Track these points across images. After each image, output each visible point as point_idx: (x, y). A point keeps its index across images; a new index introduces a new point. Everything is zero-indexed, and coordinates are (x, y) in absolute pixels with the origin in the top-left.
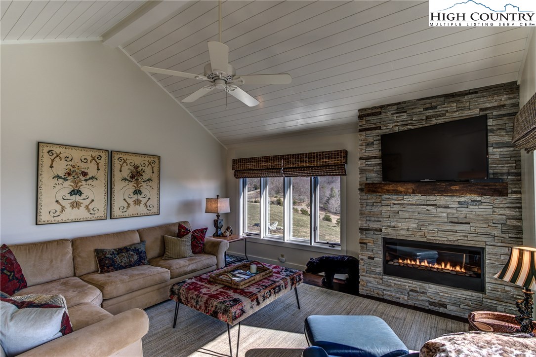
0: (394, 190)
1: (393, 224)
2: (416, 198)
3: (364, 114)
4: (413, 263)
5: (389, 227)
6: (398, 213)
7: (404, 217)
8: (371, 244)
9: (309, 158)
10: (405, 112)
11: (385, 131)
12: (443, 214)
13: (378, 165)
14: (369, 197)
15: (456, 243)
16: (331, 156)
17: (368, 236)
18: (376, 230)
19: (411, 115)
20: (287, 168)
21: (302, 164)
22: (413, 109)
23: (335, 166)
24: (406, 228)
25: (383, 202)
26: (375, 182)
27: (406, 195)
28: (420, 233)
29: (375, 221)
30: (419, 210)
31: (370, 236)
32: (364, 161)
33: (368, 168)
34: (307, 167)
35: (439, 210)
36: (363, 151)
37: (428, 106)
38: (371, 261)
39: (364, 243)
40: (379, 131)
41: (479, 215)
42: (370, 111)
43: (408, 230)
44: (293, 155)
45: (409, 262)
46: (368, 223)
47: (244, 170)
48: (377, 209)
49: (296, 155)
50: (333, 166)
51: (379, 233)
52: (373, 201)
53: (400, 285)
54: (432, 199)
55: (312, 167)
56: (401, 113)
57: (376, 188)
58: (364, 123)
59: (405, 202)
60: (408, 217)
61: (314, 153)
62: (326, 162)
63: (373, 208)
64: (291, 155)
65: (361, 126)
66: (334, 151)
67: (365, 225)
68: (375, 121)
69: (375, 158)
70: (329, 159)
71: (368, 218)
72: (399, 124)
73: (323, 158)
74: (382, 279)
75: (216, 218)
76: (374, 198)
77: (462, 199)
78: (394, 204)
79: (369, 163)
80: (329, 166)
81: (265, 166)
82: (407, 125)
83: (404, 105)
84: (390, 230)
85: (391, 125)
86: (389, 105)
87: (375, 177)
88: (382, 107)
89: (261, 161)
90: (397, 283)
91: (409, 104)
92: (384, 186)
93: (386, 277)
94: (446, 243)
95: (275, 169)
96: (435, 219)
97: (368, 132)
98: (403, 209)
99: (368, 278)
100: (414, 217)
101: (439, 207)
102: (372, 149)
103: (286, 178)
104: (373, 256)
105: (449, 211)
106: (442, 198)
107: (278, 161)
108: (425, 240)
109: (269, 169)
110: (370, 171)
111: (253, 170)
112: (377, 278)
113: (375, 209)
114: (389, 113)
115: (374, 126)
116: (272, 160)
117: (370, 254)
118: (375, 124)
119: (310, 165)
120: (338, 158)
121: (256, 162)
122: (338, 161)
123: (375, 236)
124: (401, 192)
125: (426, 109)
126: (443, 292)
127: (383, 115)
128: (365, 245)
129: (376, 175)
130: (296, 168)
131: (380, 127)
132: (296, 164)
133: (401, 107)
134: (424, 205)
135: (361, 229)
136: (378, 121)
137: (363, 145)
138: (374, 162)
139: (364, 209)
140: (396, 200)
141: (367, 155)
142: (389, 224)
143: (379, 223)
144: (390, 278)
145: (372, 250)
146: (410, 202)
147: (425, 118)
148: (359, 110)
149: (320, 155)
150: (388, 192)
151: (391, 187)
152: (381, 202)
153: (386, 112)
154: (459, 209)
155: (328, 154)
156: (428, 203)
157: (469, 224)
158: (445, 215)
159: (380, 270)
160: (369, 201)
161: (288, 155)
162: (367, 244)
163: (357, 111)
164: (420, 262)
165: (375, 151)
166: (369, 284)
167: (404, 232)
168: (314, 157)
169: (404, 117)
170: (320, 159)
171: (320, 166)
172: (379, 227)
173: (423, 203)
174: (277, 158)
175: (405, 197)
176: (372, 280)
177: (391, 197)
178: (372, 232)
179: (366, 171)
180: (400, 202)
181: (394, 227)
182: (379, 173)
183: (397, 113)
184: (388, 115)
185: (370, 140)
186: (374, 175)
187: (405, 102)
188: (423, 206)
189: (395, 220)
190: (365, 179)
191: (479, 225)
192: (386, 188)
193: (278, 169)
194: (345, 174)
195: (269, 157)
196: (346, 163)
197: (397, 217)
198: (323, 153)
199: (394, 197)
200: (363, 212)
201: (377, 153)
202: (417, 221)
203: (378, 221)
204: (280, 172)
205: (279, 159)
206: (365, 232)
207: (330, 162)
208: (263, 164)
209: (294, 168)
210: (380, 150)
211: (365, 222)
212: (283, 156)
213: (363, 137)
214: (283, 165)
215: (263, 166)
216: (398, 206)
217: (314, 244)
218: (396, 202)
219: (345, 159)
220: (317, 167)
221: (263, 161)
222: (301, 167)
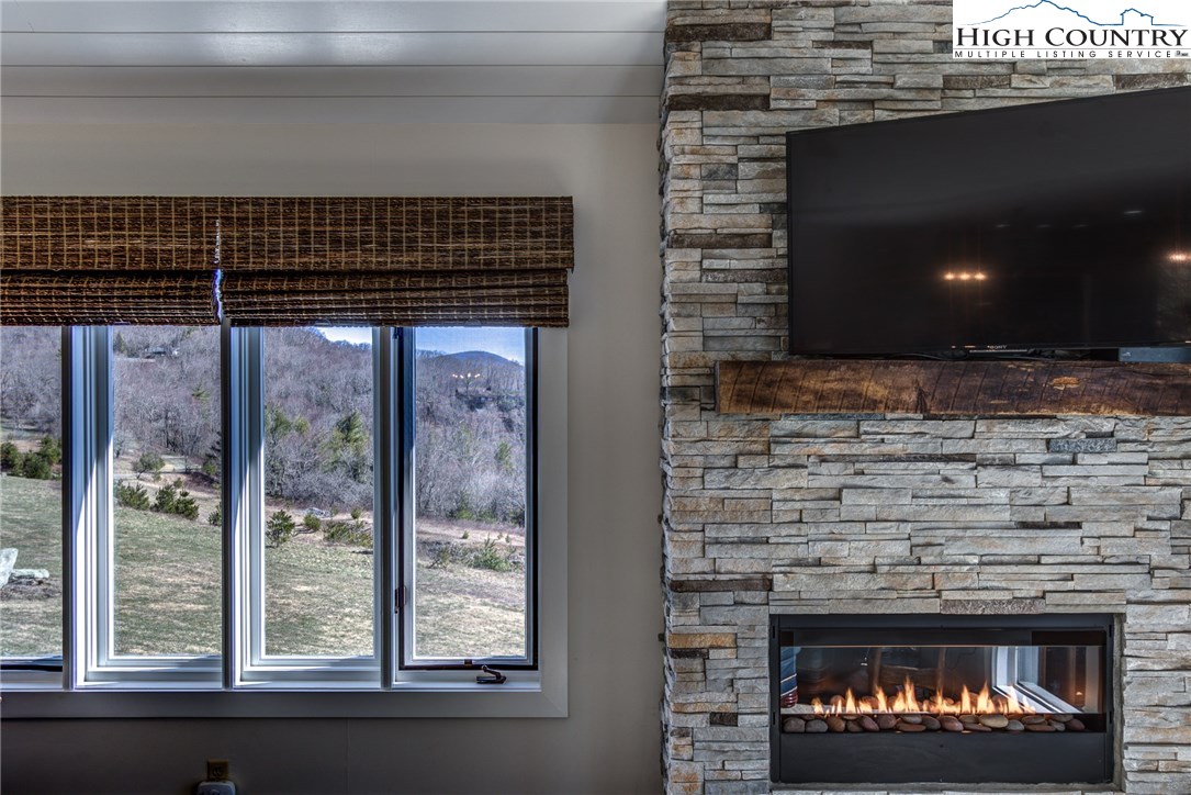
0: (845, 394)
1: (818, 550)
2: (903, 433)
3: (689, 23)
4: (865, 708)
5: (800, 563)
6: (839, 499)
7: (857, 514)
8: (723, 654)
9: (382, 226)
10: (868, 44)
11: (783, 120)
12: (996, 489)
13: (766, 276)
14: (716, 427)
15: (1040, 608)
16: (504, 224)
17: (713, 615)
18: (747, 584)
19: (888, 63)
20: (248, 276)
21: (343, 257)
22: (896, 36)
23: (523, 272)
24: (865, 562)
25: (777, 450)
26: (742, 356)
27: (869, 417)
28: (916, 581)
29: (741, 542)
30: (916, 481)
31: (722, 615)
32: (696, 254)
33: (714, 288)
34: (369, 275)
35: (987, 475)
36: (693, 206)
38: (723, 731)
39: (693, 654)
40: (761, 116)
41: (1106, 491)
42: (721, 18)
43: (873, 569)
44: (290, 202)
45: (851, 707)
46: (712, 552)
48: (750, 483)
49: (303, 202)
50: (511, 272)
51: (760, 596)
52: (732, 449)
54: (958, 433)
55: (399, 275)
56: (849, 45)
57: (769, 384)
58: (697, 67)
59: (867, 449)
60: (870, 513)
61: (412, 201)
62: (474, 253)
63: (736, 481)
64: (274, 202)
65: (680, 80)
66: (519, 200)
67: (699, 565)
68: (745, 67)
69: (743, 241)
70: (490, 236)
71: (711, 533)
72: (842, 93)
73: (459, 234)
76: (740, 432)
77: (1060, 430)
78: (823, 459)
79: (717, 264)
81: (107, 253)
82: (870, 103)
83: (863, 12)
84: (803, 575)
85: (812, 95)
86: (805, 3)
87: (747, 335)
88: (774, 5)
89: (72, 222)
91: (883, 12)
94: (1008, 610)
95: (172, 275)
96: (971, 516)
97: (713, 116)
98: (858, 480)
100: (895, 514)
101: (983, 464)
102: (733, 198)
103: (235, 331)
104: (731, 708)
105: (1018, 478)
106: (998, 427)
107: (197, 232)
108: (934, 607)
109: (130, 275)
110: (720, 304)
113: (744, 486)
114: (805, 40)
115: (739, 90)
116: (150, 221)
117: (720, 700)
118: (743, 79)
119: (389, 261)
120: (536, 235)
122: (534, 251)
123: (740, 615)
124: (873, 404)
125: (943, 46)
127: (779, 43)
128: (696, 664)
129: (746, 323)
130: (306, 274)
131: (766, 98)
132: (304, 252)
133: (849, 19)
134: (932, 458)
135: (679, 587)
136: (760, 68)
137: (687, 178)
138: (735, 260)
139: (695, 485)
140: (829, 438)
141: (706, 224)
142: (802, 552)
143: (760, 551)
145: (731, 683)
146: (885, 449)
147: (939, 82)
148: (672, 4)
149: (442, 215)
150: (823, 403)
151: (833, 380)
152: (767, 452)
153: (789, 33)
154: (1050, 471)
155: (488, 214)
156: (950, 448)
157: (1078, 525)
158: (1003, 496)
159: (759, 766)
160: (716, 449)
161: (257, 202)
162: (705, 657)
164: (890, 704)
165: (744, 207)
167: (857, 584)
168: (412, 224)
169: (864, 64)
170: (443, 238)
171: (446, 274)
172: (760, 567)
173: (929, 449)
174: (187, 215)
175: (865, 427)
177: (812, 426)
178: (728, 597)
179: (701, 301)
180: (845, 449)
181: (818, 563)
182: (759, 312)
183: (835, 44)
185: (723, 153)
186: (738, 323)
188: (929, 466)
189: (825, 529)
190: (697, 343)
191: (1106, 530)
192: (813, 383)
193: (189, 275)
194: (559, 319)
195: (135, 202)
196: (569, 261)
197: (832, 517)
198: (458, 202)
199: (821, 426)
200: (690, 504)
201: (752, 220)
202: (908, 528)
203: (754, 542)
204: (204, 294)
205: (197, 219)
206: (696, 600)
207: (497, 255)
208: (92, 244)
209: (292, 275)
210: (765, 207)
211: (696, 550)
212: (228, 203)
213: (691, 138)
214: (227, 257)
215: (90, 254)
216: (835, 468)
217: (400, 680)
218: (830, 450)
219: (569, 245)
220: (431, 274)
221: (88, 225)
222: (339, 274)
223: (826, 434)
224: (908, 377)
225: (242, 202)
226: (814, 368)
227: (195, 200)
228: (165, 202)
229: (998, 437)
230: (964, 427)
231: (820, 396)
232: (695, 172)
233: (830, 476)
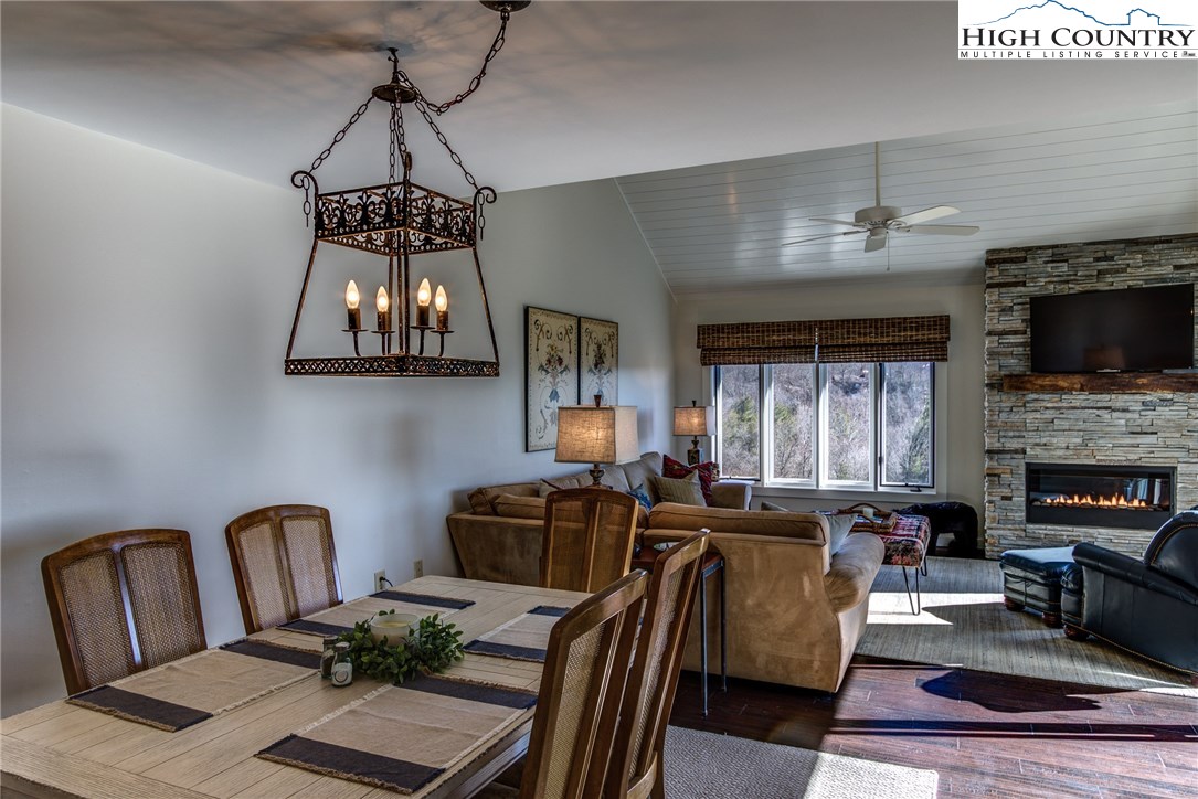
0: (1051, 386)
1: (1044, 440)
2: (1079, 399)
3: (995, 258)
4: (1070, 502)
5: (1037, 445)
6: (1053, 422)
7: (1061, 428)
8: (1006, 476)
9: (876, 328)
10: (1066, 261)
11: (1032, 289)
12: (1120, 420)
13: (1022, 344)
14: (1004, 398)
15: (1139, 464)
16: (923, 326)
17: (1002, 462)
18: (1016, 451)
19: (1075, 267)
20: (827, 347)
21: (862, 339)
22: (1078, 257)
23: (930, 343)
24: (1064, 445)
25: (1028, 405)
26: (1015, 373)
27: (1065, 394)
28: (1086, 452)
29: (1014, 437)
30: (1085, 416)
31: (1006, 462)
32: (997, 338)
33: (1004, 349)
34: (872, 345)
35: (1115, 414)
36: (995, 321)
37: (1100, 254)
38: (1007, 502)
39: (995, 475)
40: (1022, 289)
41: (1170, 421)
42: (1007, 255)
43: (1067, 448)
44: (843, 321)
45: (1063, 500)
46: (1002, 440)
47: (725, 349)
48: (1017, 417)
49: (848, 320)
50: (925, 343)
51: (1021, 456)
52: (1011, 405)
53: (1054, 535)
54: (1104, 399)
55: (883, 345)
56: (1058, 262)
57: (1022, 383)
58: (997, 273)
59: (1064, 405)
60: (1067, 428)
61: (888, 319)
62: (911, 336)
63: (1012, 416)
64: (838, 321)
65: (991, 278)
66: (929, 317)
67: (1000, 445)
68: (1016, 272)
69: (1015, 333)
70: (917, 330)
71: (1002, 433)
72: (1055, 279)
73: (905, 330)
74: (1025, 530)
75: (692, 447)
76: (1014, 399)
77: (1148, 398)
78: (1047, 408)
79: (1004, 341)
80: (918, 344)
81: (779, 341)
82: (1067, 282)
83: (1064, 250)
84: (1038, 450)
85: (1042, 281)
86: (1040, 248)
87: (1015, 365)
88: (1028, 249)
89: (768, 331)
90: (1049, 532)
91: (1072, 249)
92: (1036, 379)
93: (1032, 526)
94: (1124, 464)
95: (801, 347)
96: (1109, 429)
97: (1003, 290)
98: (1061, 416)
99: (1001, 532)
100: (1077, 428)
101: (1115, 410)
102: (1011, 318)
103: (821, 365)
104: (1010, 495)
105: (1129, 415)
106: (1120, 397)
107: (810, 333)
108: (1093, 462)
109: (786, 348)
110: (1006, 355)
111: (750, 349)
112: (1016, 530)
113: (1015, 418)
114: (1040, 261)
115: (1014, 280)
116: (794, 330)
117: (1006, 492)
118: (1015, 276)
119: (879, 340)
120: (935, 329)
121: (758, 332)
122: (935, 335)
123: (1014, 462)
124: (1063, 389)
125: (1098, 259)
126: (1118, 537)
127: (1029, 263)
128: (996, 479)
129: (1016, 361)
130: (849, 346)
131: (1025, 283)
132: (848, 338)
133: (1058, 253)
134: (1092, 408)
135: (990, 452)
136: (1022, 272)
137: (993, 311)
138: (1012, 339)
139: (996, 417)
140: (1049, 401)
141: (1000, 327)
142: (1038, 441)
143: (1022, 440)
144: (1037, 526)
145: (1009, 485)
146: (1071, 405)
147: (1096, 273)
148: (988, 251)
149: (899, 323)
150: (1043, 389)
151: (1047, 381)
152: (1024, 406)
153: (1034, 259)
154: (1142, 413)
155: (917, 322)
156: (1099, 405)
157: (1156, 433)
158: (1123, 422)
159: (1021, 515)
160: (1004, 405)
161: (832, 321)
162: (999, 476)
163: (984, 252)
164: (1080, 500)
165: (1016, 320)
166: (1003, 541)
167: (1061, 453)
168: (888, 327)
169: (1064, 268)
170: (899, 331)
171: (900, 344)
172: (1022, 446)
173: (1091, 405)
174: (808, 326)
175: (1064, 397)
176: (1008, 533)
177: (1042, 396)
178: (1009, 456)
179: (998, 354)
180: (1056, 405)
181: (1045, 445)
182: (1021, 357)
183: (1052, 262)
184: (1036, 264)
185: (1007, 302)
186: (1013, 361)
187: (1065, 246)
188: (1091, 411)
189: (1048, 433)
190: (997, 369)
191: (1169, 435)
192: (1039, 382)
193: (807, 347)
194: (944, 359)
195: (789, 323)
196: (948, 338)
197: (1050, 428)
198: (905, 318)
199: (1046, 397)
200: (994, 424)
201: (1019, 325)
202: (1082, 433)
203: (1019, 437)
204: (813, 353)
205: (810, 328)
206: (996, 457)
207: (920, 337)
208: (775, 337)
209: (844, 346)
210: (1023, 320)
211: (996, 439)
212: (821, 322)
213: (995, 297)
214: (820, 340)
215: (774, 341)
216: (1052, 411)
217: (880, 489)
218: (1049, 405)
219: (948, 332)
220: (894, 345)
221: (773, 331)
222: (860, 345)
223: (1049, 400)
224: (1077, 380)
225: (826, 322)
226: (1040, 377)
227: (810, 322)
228: (799, 323)
229: (1120, 400)
230: (1107, 397)
231: (1042, 386)
232: (996, 309)
233: (1049, 415)
